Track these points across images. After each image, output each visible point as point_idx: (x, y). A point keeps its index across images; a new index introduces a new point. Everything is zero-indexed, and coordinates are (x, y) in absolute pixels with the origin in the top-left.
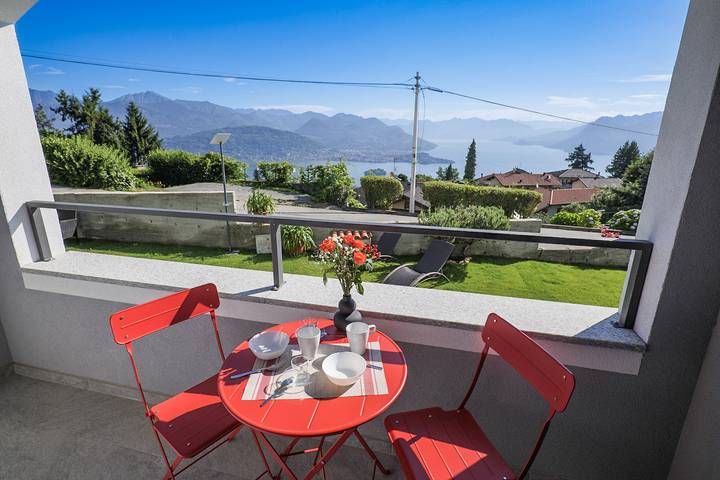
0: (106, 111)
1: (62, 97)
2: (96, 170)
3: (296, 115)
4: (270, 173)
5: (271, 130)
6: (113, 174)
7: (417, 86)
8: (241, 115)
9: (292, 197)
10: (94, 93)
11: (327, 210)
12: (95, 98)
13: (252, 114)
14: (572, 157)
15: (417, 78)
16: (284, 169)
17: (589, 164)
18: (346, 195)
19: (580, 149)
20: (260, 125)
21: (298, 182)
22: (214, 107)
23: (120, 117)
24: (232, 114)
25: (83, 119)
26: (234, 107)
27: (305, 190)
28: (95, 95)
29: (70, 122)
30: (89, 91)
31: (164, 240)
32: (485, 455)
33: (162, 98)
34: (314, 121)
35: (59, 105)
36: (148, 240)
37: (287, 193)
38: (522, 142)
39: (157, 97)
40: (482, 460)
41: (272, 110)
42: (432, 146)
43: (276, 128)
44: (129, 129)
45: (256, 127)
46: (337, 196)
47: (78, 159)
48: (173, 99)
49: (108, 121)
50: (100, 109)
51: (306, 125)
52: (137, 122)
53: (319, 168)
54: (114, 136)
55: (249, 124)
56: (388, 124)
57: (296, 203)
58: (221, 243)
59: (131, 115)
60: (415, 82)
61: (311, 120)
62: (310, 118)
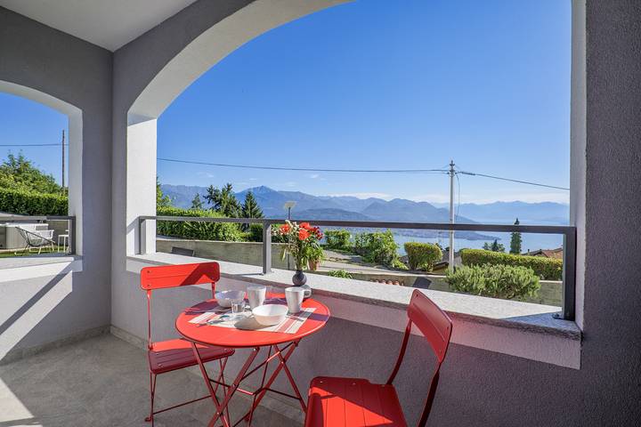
0: (234, 198)
1: (211, 190)
2: (217, 232)
3: (363, 201)
4: (332, 238)
6: (226, 234)
7: (452, 171)
8: (322, 201)
9: (347, 257)
10: (229, 186)
11: (375, 268)
12: (229, 189)
13: (328, 200)
15: (452, 165)
16: (343, 235)
18: (392, 258)
21: (354, 246)
22: (303, 195)
23: (241, 202)
24: (315, 200)
25: (219, 202)
26: (317, 195)
27: (359, 252)
28: (229, 187)
29: (212, 204)
30: (226, 186)
32: (391, 422)
33: (270, 190)
34: (376, 204)
35: (208, 194)
37: (344, 254)
39: (267, 189)
40: (385, 424)
41: (344, 197)
43: (346, 210)
44: (245, 209)
46: (383, 258)
47: (208, 224)
48: (277, 190)
49: (233, 203)
50: (231, 196)
51: (368, 208)
52: (251, 204)
53: (371, 235)
54: (236, 213)
55: (326, 207)
56: (438, 207)
57: (350, 262)
59: (248, 200)
60: (449, 168)
61: (373, 204)
62: (373, 202)
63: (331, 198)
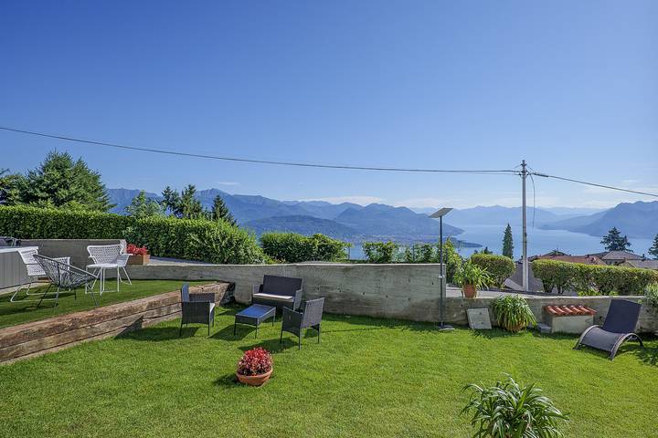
0: (198, 203)
1: (167, 192)
2: (236, 248)
3: (335, 206)
4: (374, 252)
5: (312, 219)
6: (249, 252)
7: (524, 172)
8: (288, 207)
10: (191, 188)
12: (191, 193)
13: (295, 206)
14: (607, 240)
15: (523, 165)
16: (390, 248)
17: (626, 246)
19: (614, 233)
20: (302, 214)
22: (264, 200)
24: (279, 206)
25: (180, 210)
26: (282, 200)
30: (188, 188)
31: (373, 312)
34: (350, 211)
35: (163, 198)
36: (358, 313)
38: (546, 227)
41: (314, 202)
42: (459, 231)
43: (317, 217)
44: (214, 216)
45: (300, 216)
48: (232, 194)
50: (194, 201)
51: (341, 214)
52: (221, 211)
53: (426, 247)
55: (294, 214)
56: (419, 212)
58: (430, 318)
59: (216, 206)
60: (521, 168)
61: (347, 210)
62: (347, 208)
63: (300, 203)
